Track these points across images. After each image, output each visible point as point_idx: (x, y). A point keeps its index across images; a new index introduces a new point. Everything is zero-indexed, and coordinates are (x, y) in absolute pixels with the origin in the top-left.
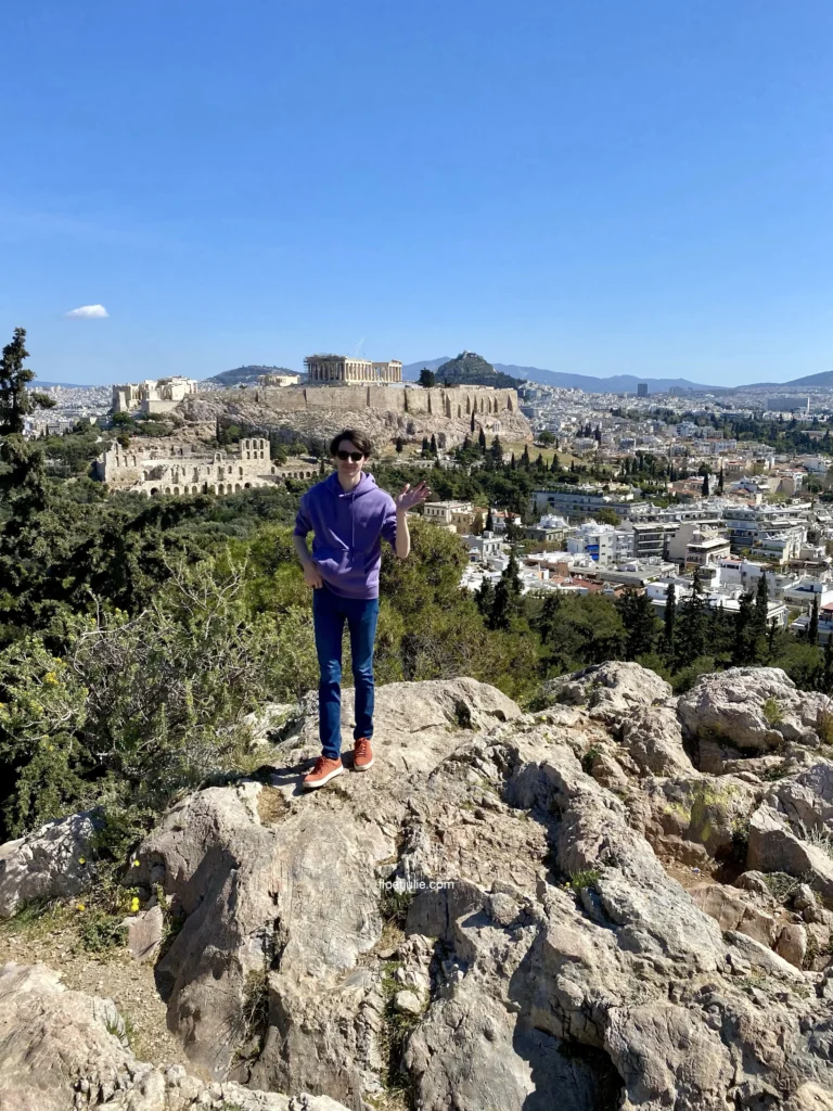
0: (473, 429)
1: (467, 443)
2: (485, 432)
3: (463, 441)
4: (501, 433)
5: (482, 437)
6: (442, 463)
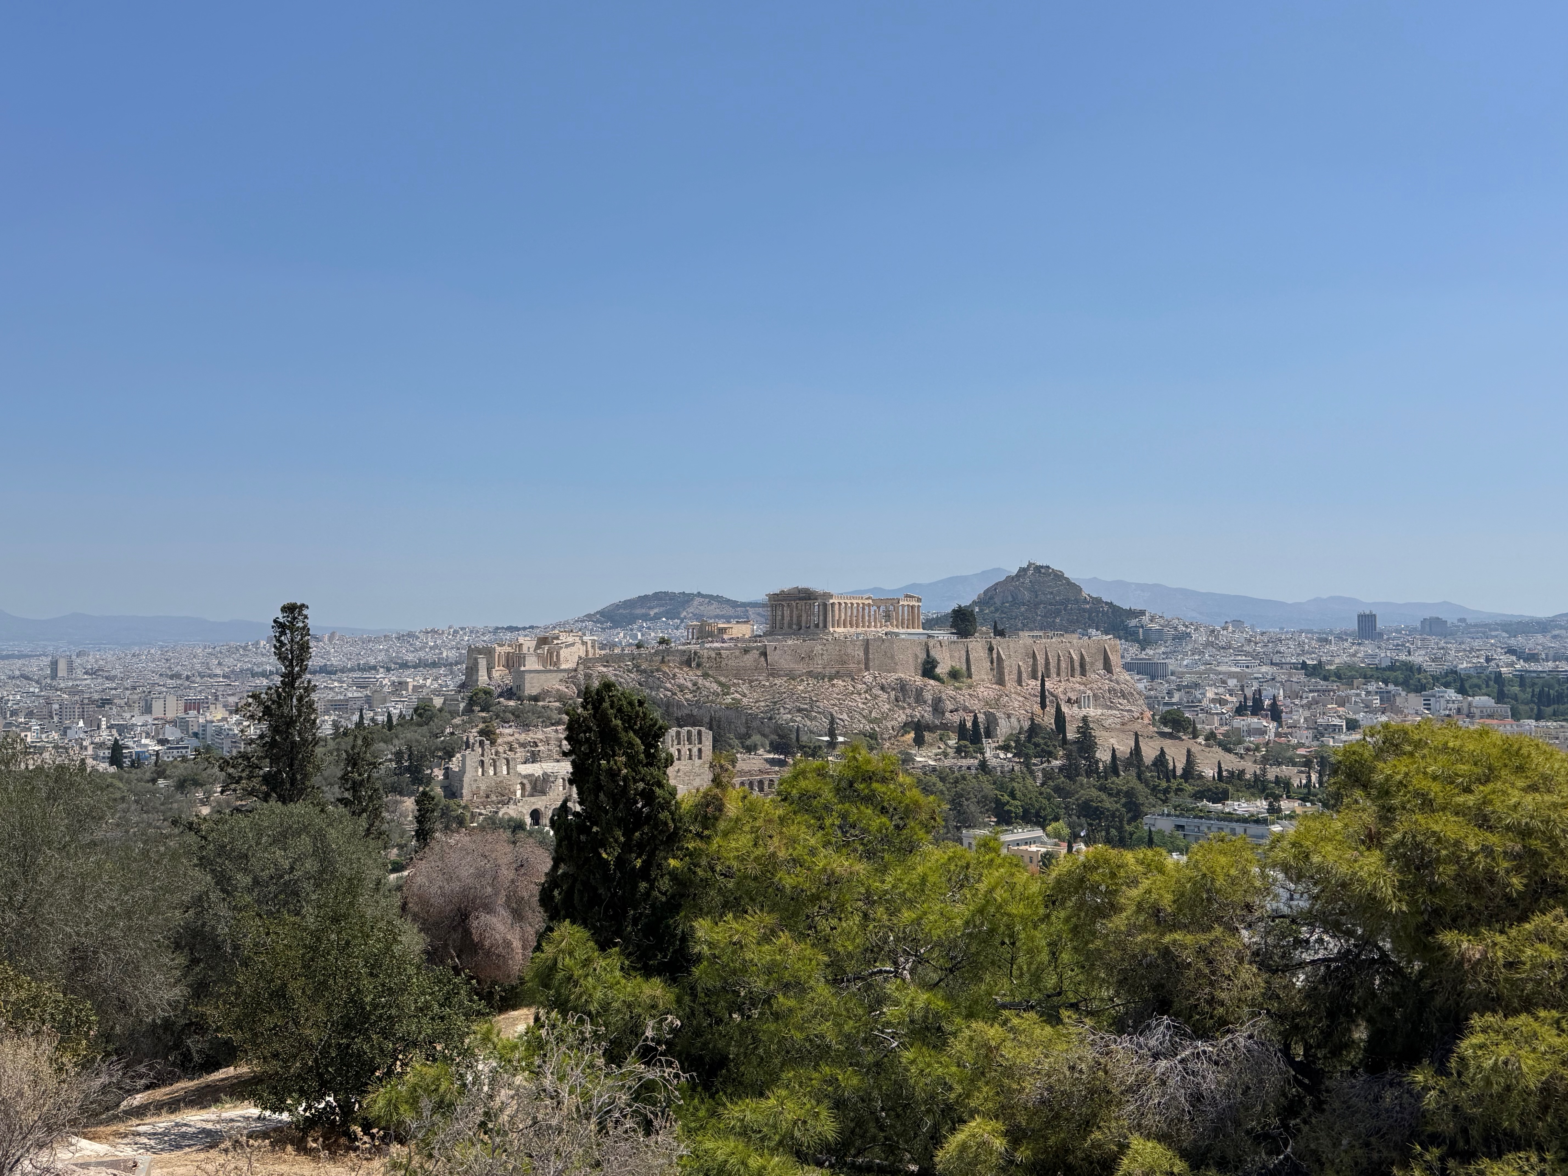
0: (1043, 706)
1: (1034, 729)
2: (1065, 709)
3: (1026, 725)
4: (1093, 712)
5: (1060, 718)
6: (993, 762)
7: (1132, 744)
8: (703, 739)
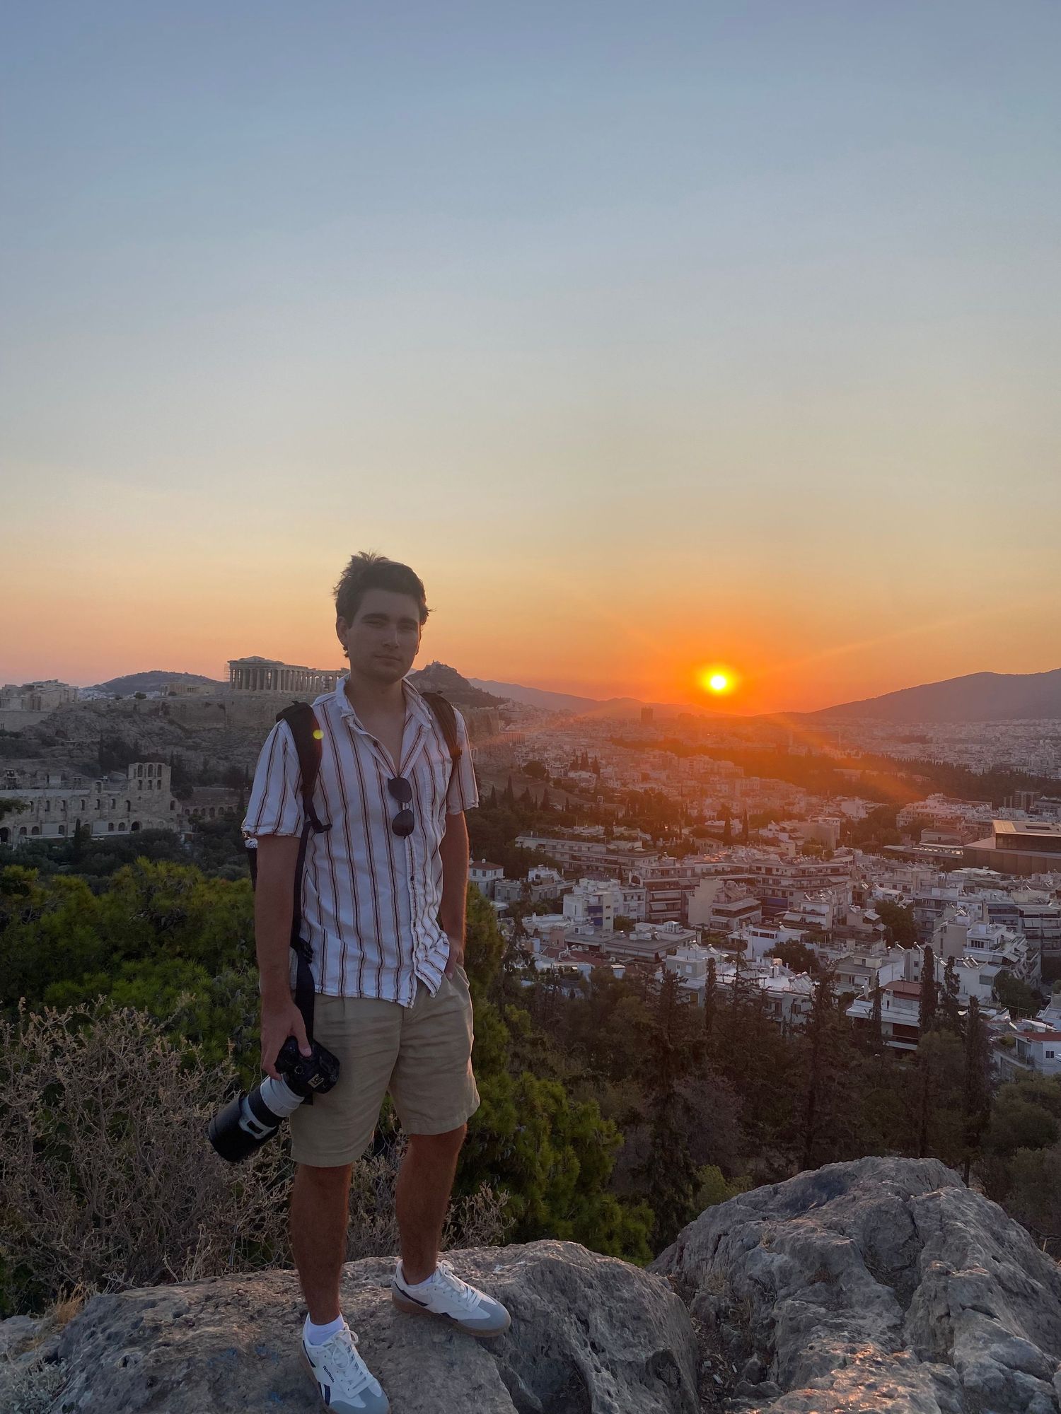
7: (506, 785)
8: (163, 773)
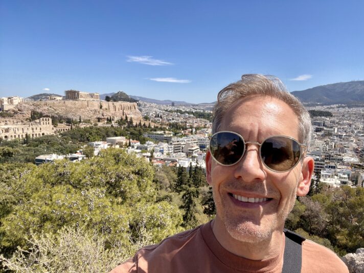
1: (122, 119)
2: (127, 116)
3: (120, 118)
4: (132, 116)
6: (114, 125)
7: (140, 122)
8: (49, 120)
